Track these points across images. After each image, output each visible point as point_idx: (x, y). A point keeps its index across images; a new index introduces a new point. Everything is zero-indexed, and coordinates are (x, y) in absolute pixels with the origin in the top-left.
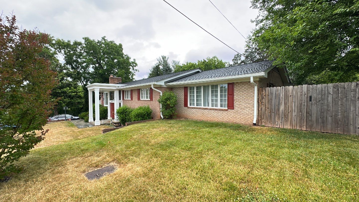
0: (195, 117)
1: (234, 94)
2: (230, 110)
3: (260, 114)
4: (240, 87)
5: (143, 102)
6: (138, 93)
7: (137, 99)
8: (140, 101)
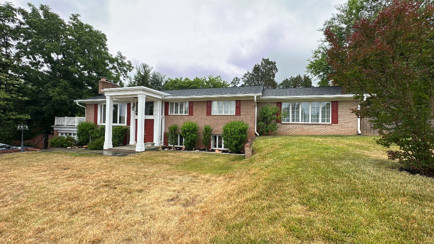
1: (338, 110)
3: (362, 126)
4: (344, 105)
5: (219, 117)
6: (207, 107)
7: (205, 114)
8: (212, 117)
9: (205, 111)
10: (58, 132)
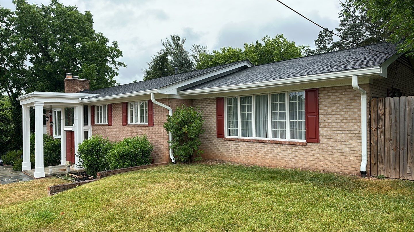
0: (239, 157)
1: (320, 111)
2: (310, 144)
3: (373, 153)
4: (332, 97)
5: (133, 128)
6: (123, 112)
7: (122, 123)
8: (127, 127)
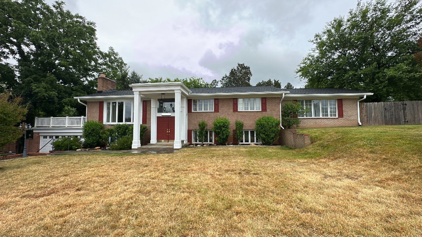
1: (343, 106)
2: (340, 118)
3: (361, 119)
4: (347, 102)
5: (245, 113)
6: (234, 104)
7: (232, 110)
8: (238, 113)
9: (232, 107)
10: (40, 135)
